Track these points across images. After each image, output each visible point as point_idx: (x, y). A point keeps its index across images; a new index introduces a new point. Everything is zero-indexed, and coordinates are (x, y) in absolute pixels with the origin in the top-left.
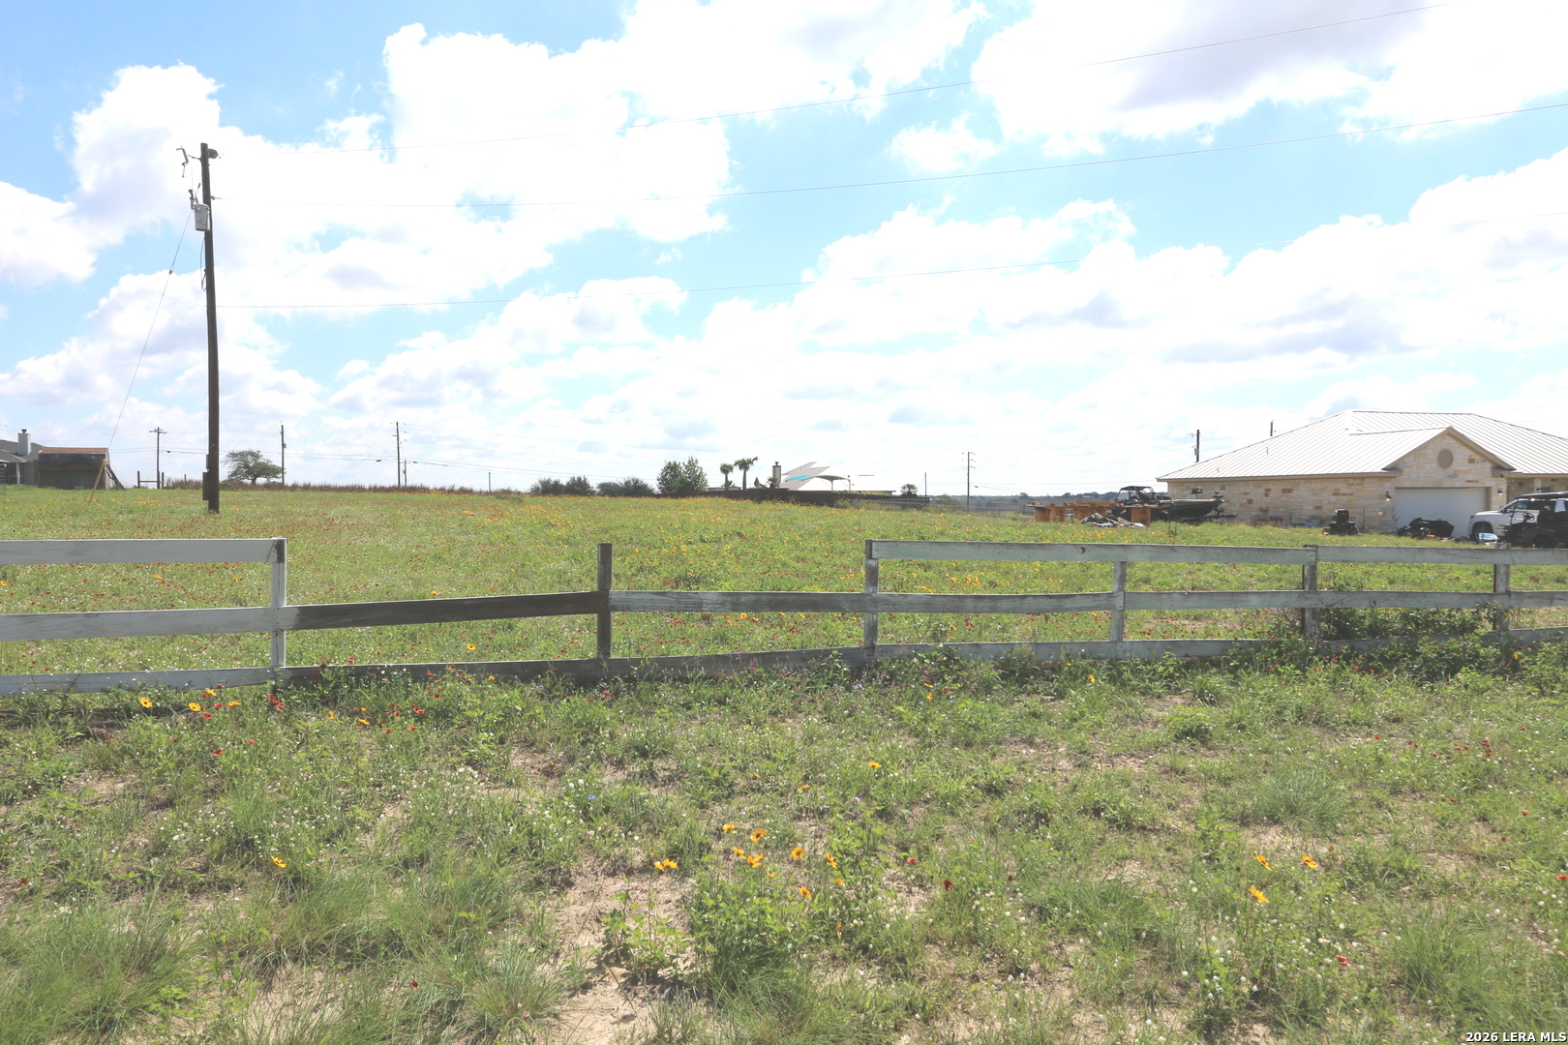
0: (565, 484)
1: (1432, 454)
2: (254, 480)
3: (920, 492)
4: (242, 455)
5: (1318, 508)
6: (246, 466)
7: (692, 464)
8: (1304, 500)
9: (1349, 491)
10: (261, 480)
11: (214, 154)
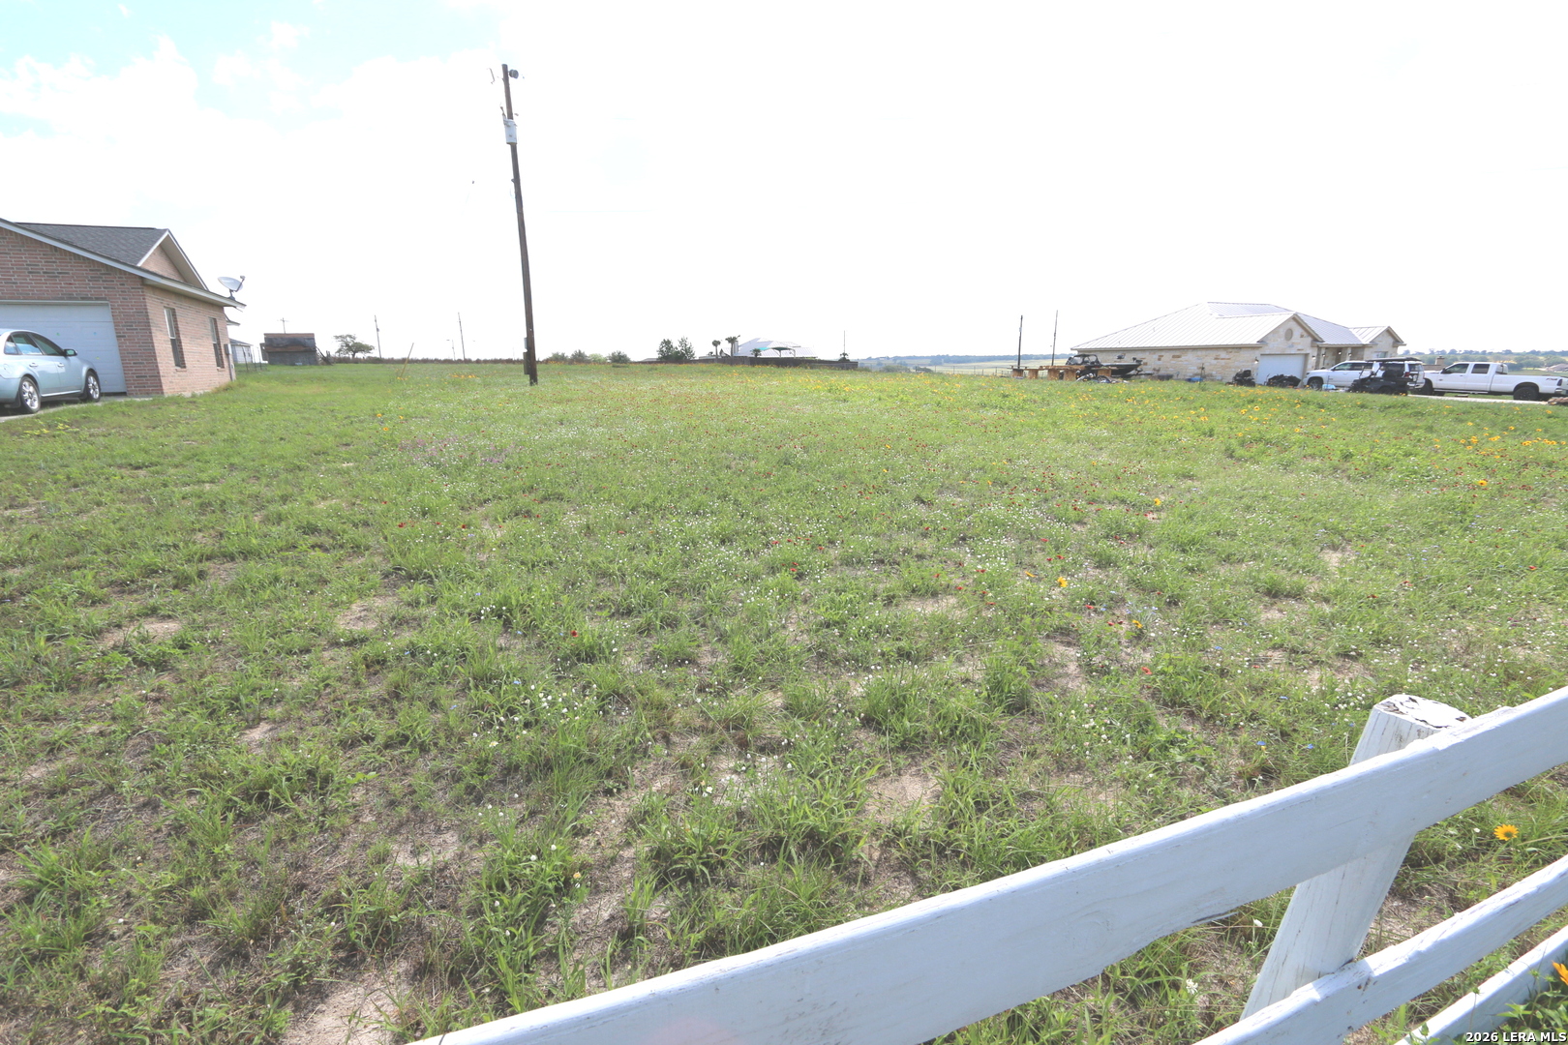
1: (1282, 332)
2: (353, 355)
4: (344, 337)
6: (347, 345)
7: (683, 342)
8: (1190, 364)
9: (1227, 357)
10: (359, 355)
11: (515, 74)
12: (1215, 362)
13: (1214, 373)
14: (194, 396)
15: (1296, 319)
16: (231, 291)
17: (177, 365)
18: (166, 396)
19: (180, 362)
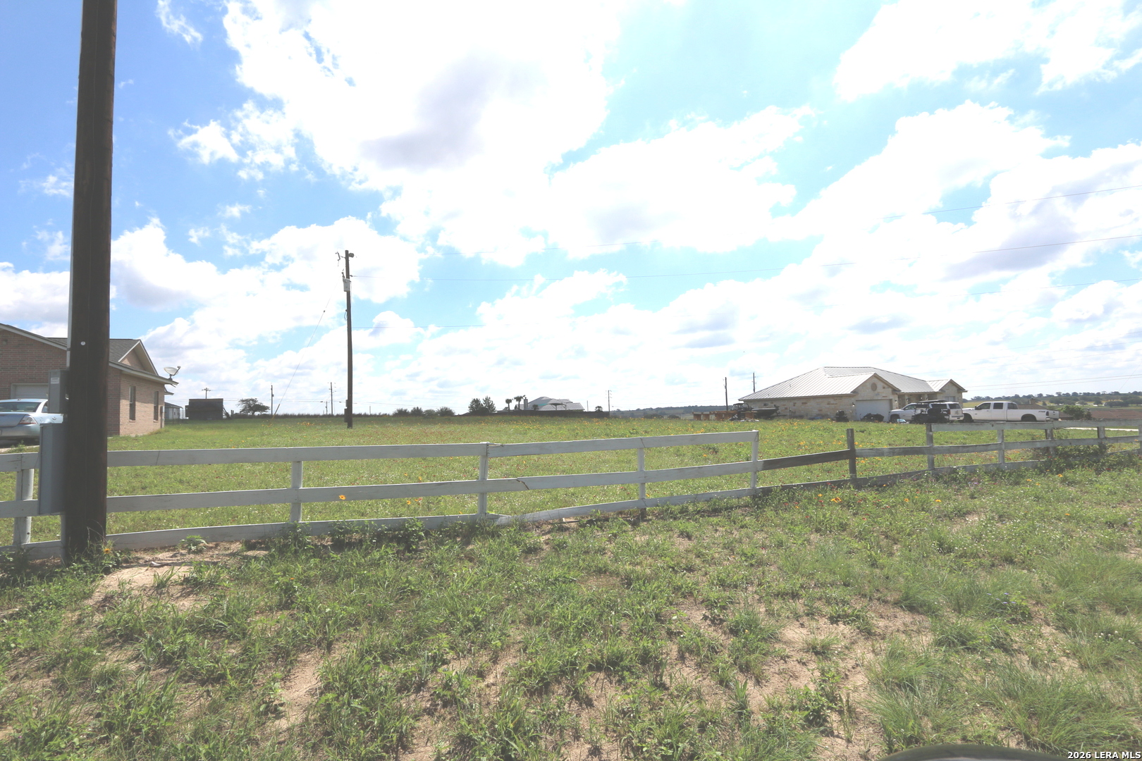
0: (410, 411)
1: (869, 385)
2: (253, 413)
3: (605, 409)
4: (247, 401)
5: (820, 410)
6: (250, 406)
7: (487, 400)
8: (813, 408)
9: (835, 402)
10: (257, 413)
11: (352, 255)
12: (828, 406)
13: (829, 413)
14: (136, 436)
15: (875, 376)
16: (171, 375)
17: (130, 419)
18: (121, 436)
19: (133, 417)
